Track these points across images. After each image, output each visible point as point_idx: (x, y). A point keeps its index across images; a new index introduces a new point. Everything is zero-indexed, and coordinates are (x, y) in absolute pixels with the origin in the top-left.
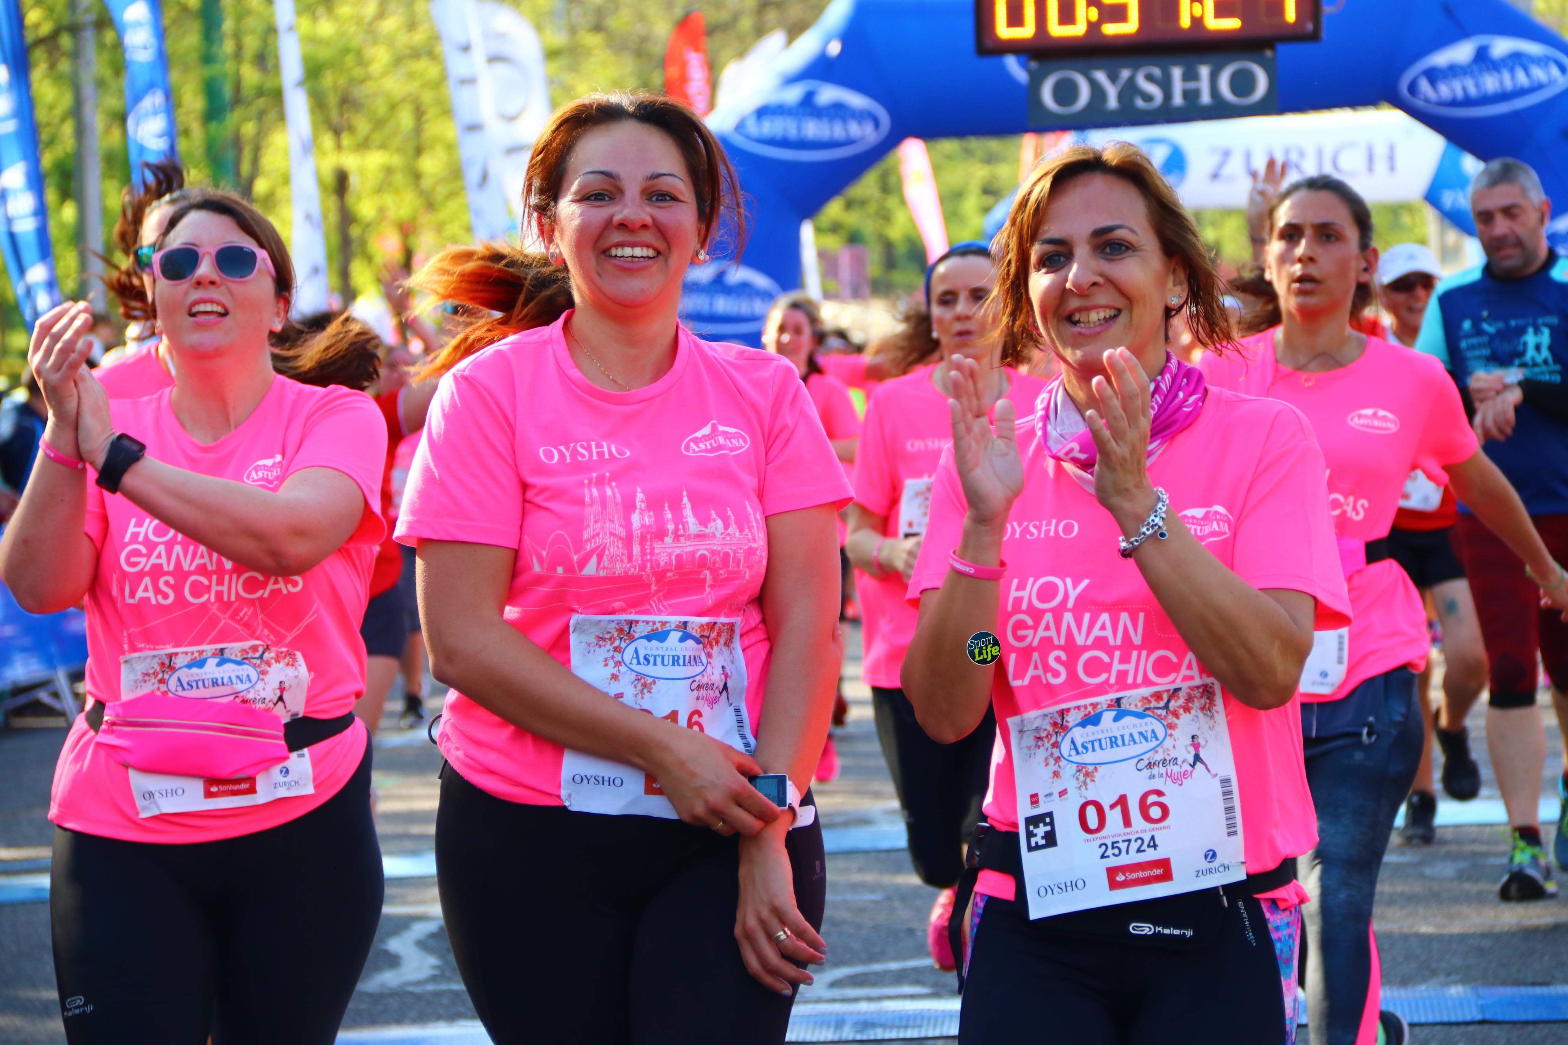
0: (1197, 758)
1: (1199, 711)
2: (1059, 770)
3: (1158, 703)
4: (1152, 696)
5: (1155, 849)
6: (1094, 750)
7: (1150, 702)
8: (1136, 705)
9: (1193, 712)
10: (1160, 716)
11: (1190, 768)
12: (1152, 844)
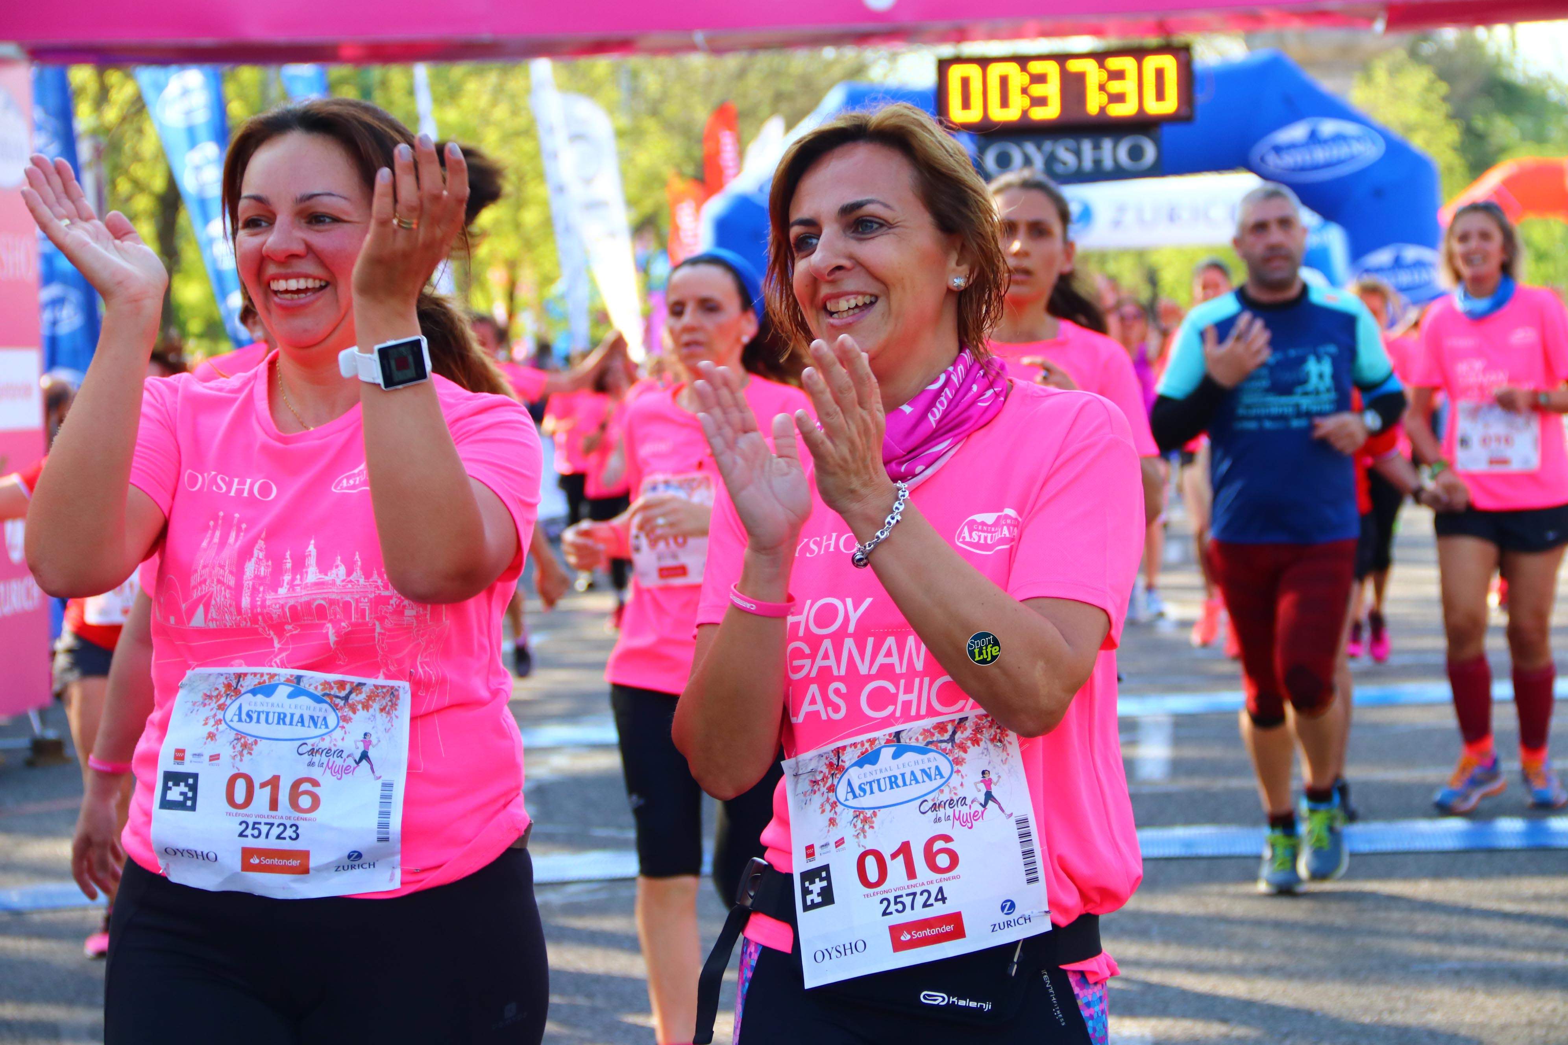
0: (989, 796)
1: (989, 743)
2: (835, 816)
3: (943, 735)
4: (935, 728)
5: (944, 903)
6: (872, 792)
7: (933, 735)
8: (917, 739)
9: (982, 743)
10: (945, 750)
11: (981, 809)
12: (940, 897)
